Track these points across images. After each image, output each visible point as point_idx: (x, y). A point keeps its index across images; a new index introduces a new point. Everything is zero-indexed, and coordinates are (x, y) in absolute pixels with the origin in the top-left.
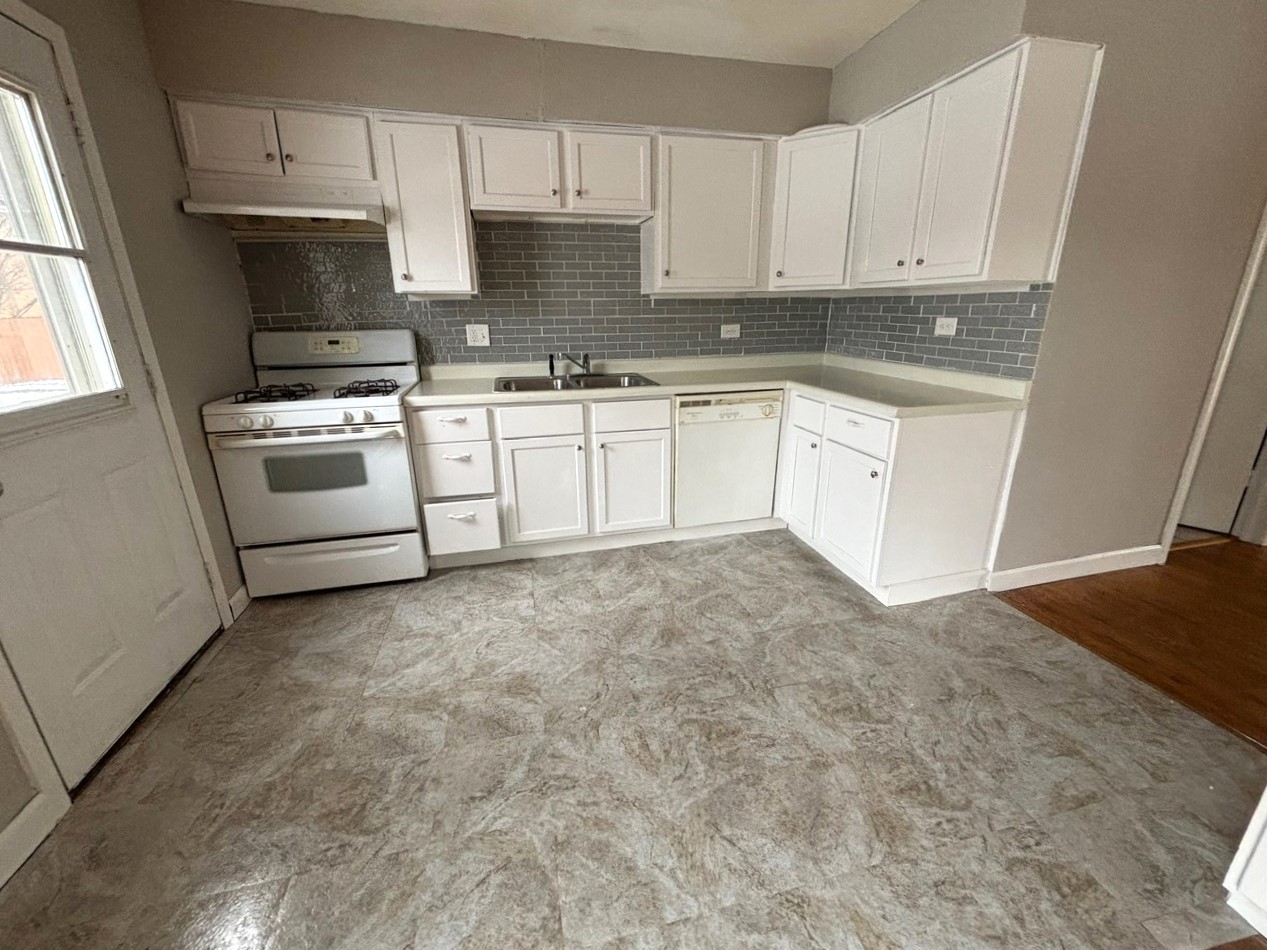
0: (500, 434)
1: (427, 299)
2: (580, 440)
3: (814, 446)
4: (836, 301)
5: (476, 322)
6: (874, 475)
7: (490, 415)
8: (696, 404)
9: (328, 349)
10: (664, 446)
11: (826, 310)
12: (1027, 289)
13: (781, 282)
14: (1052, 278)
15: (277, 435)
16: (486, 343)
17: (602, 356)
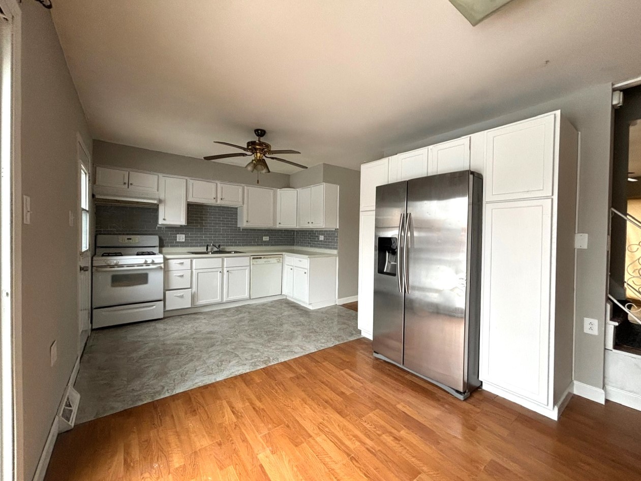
0: (194, 267)
1: (164, 226)
2: (221, 270)
3: (291, 269)
4: (297, 231)
5: (181, 234)
6: (305, 273)
7: (191, 261)
8: (257, 258)
9: (127, 241)
10: (247, 272)
11: (294, 234)
12: (334, 230)
13: (280, 225)
14: (338, 227)
15: (118, 267)
16: (184, 240)
17: (224, 245)
